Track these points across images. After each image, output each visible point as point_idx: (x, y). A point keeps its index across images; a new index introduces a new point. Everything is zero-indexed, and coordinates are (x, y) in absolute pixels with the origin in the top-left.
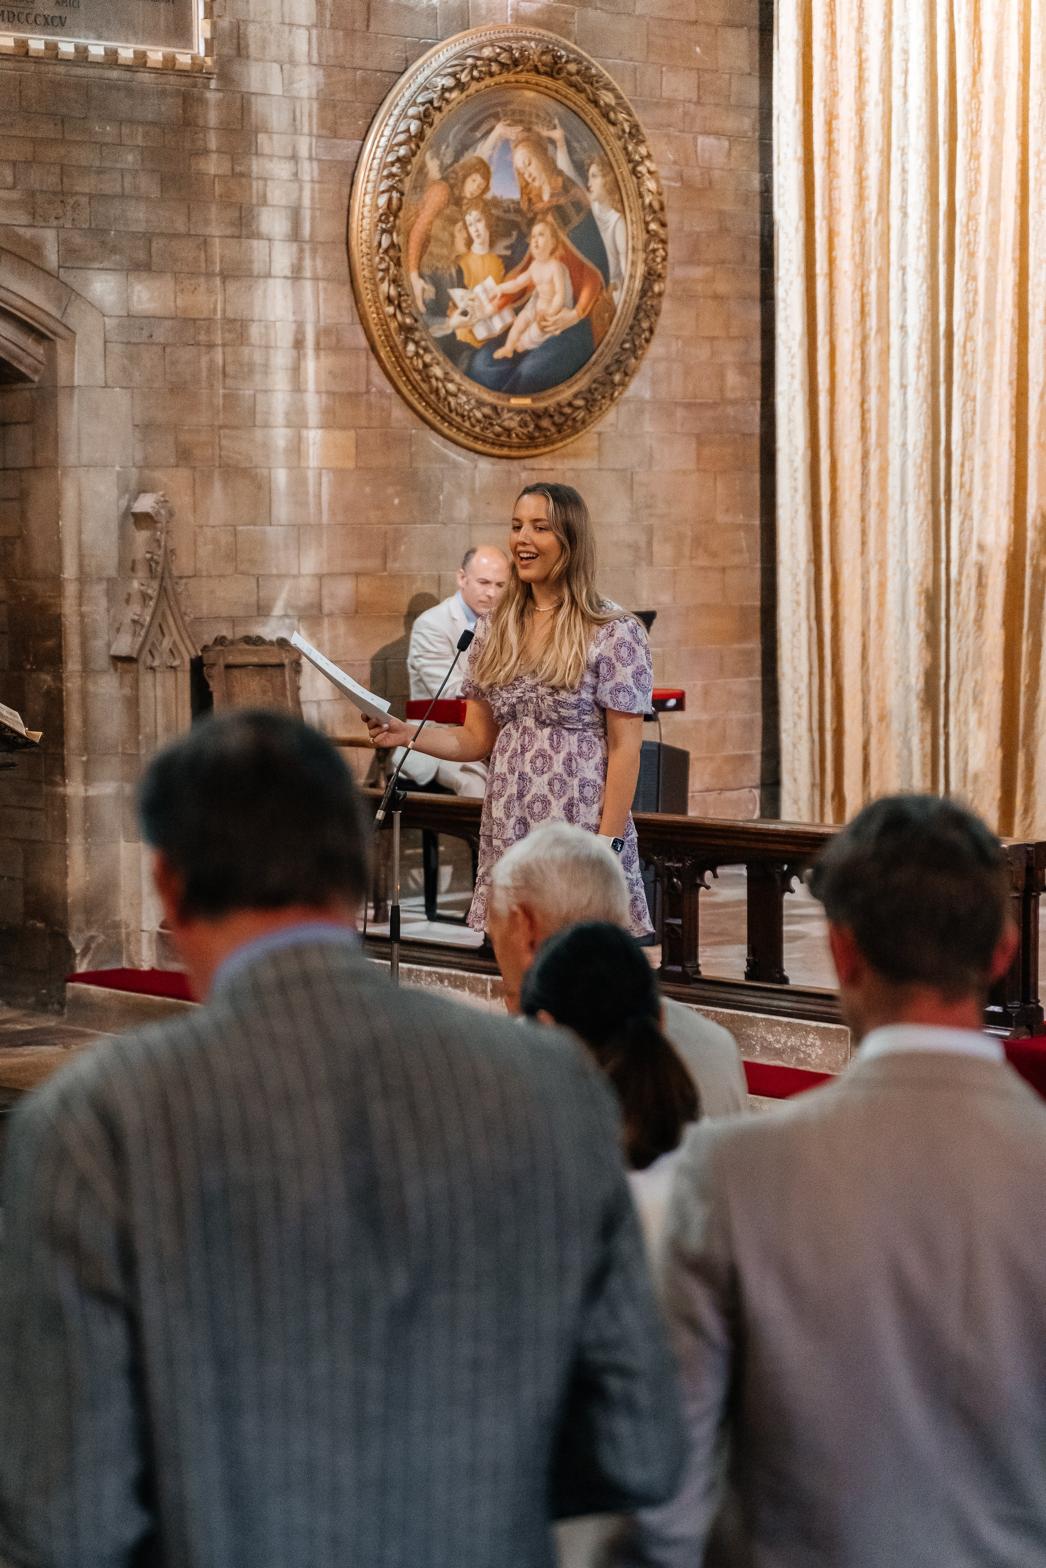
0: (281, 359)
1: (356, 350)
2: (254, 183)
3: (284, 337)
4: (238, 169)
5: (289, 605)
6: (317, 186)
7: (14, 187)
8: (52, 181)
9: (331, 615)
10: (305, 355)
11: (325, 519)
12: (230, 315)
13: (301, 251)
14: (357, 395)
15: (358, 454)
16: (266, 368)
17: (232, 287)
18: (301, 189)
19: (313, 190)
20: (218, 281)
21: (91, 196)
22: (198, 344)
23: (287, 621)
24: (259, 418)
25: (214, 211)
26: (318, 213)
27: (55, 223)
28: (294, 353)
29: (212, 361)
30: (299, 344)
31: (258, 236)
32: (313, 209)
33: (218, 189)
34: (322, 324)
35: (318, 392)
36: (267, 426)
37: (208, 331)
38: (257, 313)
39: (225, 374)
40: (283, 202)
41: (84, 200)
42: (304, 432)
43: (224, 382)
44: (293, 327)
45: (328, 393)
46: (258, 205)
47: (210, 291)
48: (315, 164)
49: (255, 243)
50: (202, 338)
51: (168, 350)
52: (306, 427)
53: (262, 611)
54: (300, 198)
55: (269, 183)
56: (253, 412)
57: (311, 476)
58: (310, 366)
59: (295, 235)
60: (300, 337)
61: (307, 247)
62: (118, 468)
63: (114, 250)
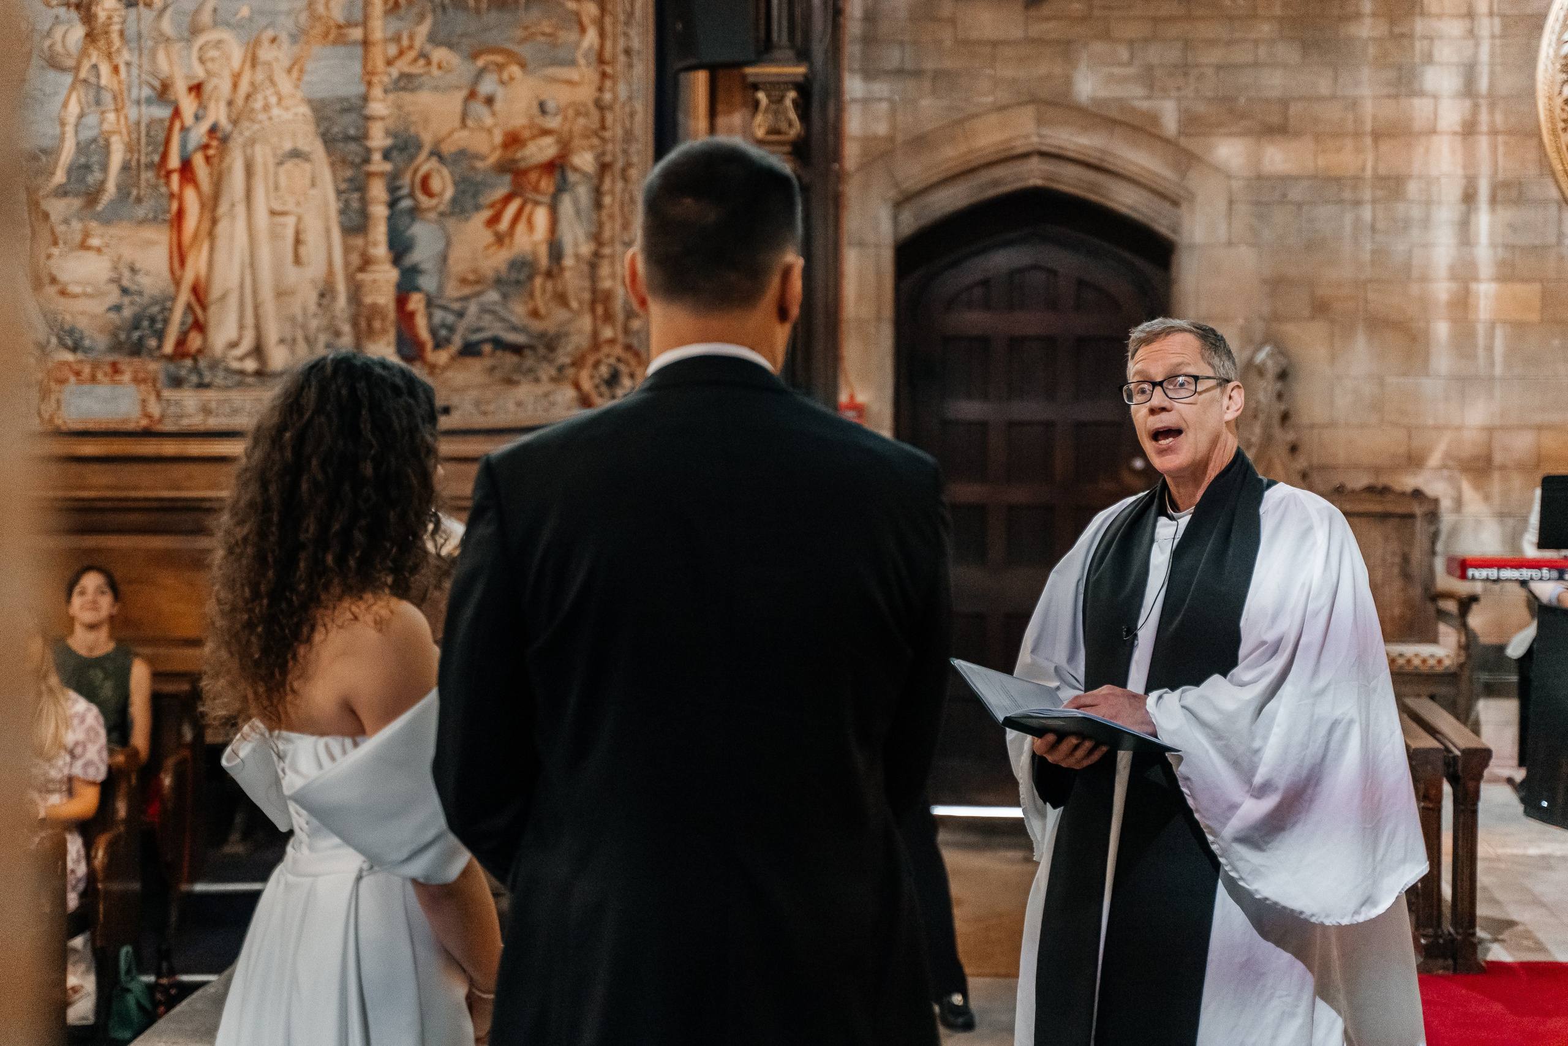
0: (1446, 214)
1: (1544, 202)
2: (1418, 45)
3: (1450, 192)
4: (1397, 30)
5: (1448, 455)
6: (1498, 42)
7: (1130, 63)
8: (1173, 54)
9: (1503, 467)
10: (1477, 209)
11: (1498, 370)
12: (1382, 170)
13: (1476, 106)
14: (1545, 247)
15: (1544, 306)
16: (1426, 223)
17: (1385, 146)
18: (1477, 45)
19: (1493, 46)
20: (1368, 140)
21: (1219, 67)
22: (1341, 201)
23: (1445, 472)
24: (1415, 274)
25: (1366, 73)
26: (1499, 69)
27: (1174, 93)
28: (1463, 207)
29: (1357, 220)
30: (1469, 197)
31: (1421, 94)
32: (1492, 65)
33: (1371, 50)
34: (1501, 176)
35: (1493, 245)
36: (1424, 279)
37: (1355, 188)
38: (1417, 167)
39: (1373, 229)
40: (1455, 59)
41: (1209, 72)
42: (1474, 286)
43: (1373, 238)
44: (1463, 182)
45: (1506, 246)
46: (1423, 64)
47: (1358, 150)
48: (1497, 21)
49: (1417, 102)
50: (1347, 195)
51: (1305, 208)
52: (1476, 279)
53: (1414, 461)
54: (1476, 54)
55: (1437, 42)
56: (1408, 267)
57: (1481, 330)
58: (1484, 220)
59: (1469, 90)
60: (1470, 191)
61: (1484, 103)
62: (1241, 321)
63: (1243, 116)
